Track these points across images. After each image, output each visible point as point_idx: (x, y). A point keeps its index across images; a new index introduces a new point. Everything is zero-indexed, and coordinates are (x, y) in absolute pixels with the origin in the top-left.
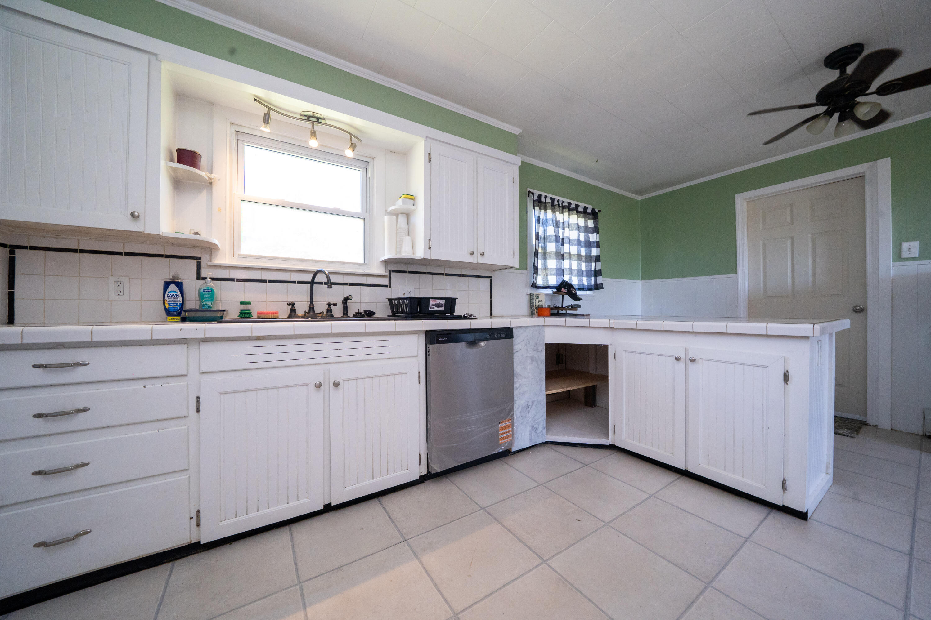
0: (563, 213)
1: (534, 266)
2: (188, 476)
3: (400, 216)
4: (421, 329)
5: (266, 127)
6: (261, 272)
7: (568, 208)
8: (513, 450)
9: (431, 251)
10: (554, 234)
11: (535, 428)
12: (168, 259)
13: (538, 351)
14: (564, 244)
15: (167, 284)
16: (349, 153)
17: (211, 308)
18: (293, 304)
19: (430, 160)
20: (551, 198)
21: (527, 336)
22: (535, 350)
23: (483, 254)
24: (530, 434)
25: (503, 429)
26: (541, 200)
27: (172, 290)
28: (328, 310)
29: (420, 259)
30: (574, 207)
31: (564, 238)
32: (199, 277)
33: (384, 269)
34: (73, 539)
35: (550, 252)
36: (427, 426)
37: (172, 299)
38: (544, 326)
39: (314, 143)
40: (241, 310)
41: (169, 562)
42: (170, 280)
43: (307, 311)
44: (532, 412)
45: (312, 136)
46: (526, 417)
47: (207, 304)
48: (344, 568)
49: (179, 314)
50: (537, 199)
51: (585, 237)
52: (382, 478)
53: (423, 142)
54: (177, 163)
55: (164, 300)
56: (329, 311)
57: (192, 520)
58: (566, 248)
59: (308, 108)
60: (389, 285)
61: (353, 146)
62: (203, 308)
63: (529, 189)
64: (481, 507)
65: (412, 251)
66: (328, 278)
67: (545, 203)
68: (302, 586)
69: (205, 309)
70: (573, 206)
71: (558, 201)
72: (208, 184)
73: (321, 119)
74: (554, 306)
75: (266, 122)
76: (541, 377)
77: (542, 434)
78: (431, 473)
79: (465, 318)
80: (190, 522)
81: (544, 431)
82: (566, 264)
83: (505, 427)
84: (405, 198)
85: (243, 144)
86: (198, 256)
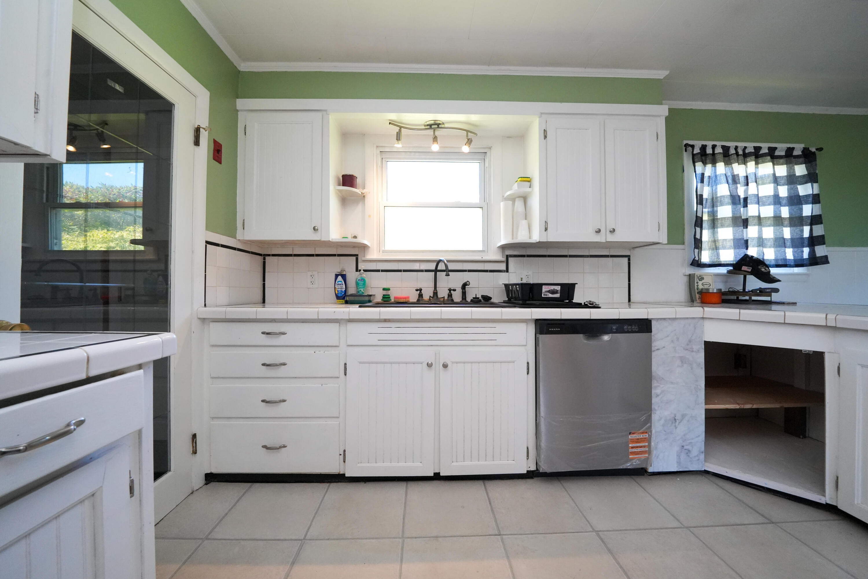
0: (745, 163)
1: (695, 238)
2: (339, 422)
3: (517, 200)
4: (530, 318)
5: (399, 143)
6: (398, 264)
7: (755, 155)
8: (651, 470)
9: (547, 234)
10: (729, 194)
11: (686, 449)
12: (339, 258)
13: (693, 351)
14: (748, 205)
15: (337, 276)
16: (466, 149)
17: (363, 293)
18: (421, 290)
19: (545, 137)
20: (723, 147)
21: (675, 330)
22: (687, 350)
23: (613, 231)
24: (679, 456)
25: (633, 441)
26: (706, 152)
27: (340, 280)
28: (448, 295)
29: (535, 242)
30: (767, 151)
31: (747, 198)
32: (357, 270)
33: (501, 255)
34: (278, 449)
35: (722, 218)
36: (536, 420)
37: (340, 287)
38: (703, 318)
39: (435, 147)
40: (383, 295)
41: (328, 482)
42: (338, 273)
43: (432, 296)
44: (681, 430)
45: (434, 141)
46: (671, 433)
47: (361, 291)
48: (440, 539)
49: (344, 298)
50: (699, 151)
51: (788, 191)
52: (487, 463)
53: (538, 119)
54: (343, 186)
55: (335, 288)
56: (450, 295)
57: (341, 456)
58: (752, 210)
59: (429, 118)
60: (507, 271)
61: (469, 142)
62: (359, 293)
63: (685, 142)
64: (593, 529)
65: (529, 234)
66: (446, 266)
67: (714, 154)
68: (404, 540)
69: (360, 294)
70: (765, 151)
71: (736, 148)
72: (363, 198)
73: (440, 124)
74: (730, 290)
75: (398, 139)
76: (697, 385)
77: (698, 460)
78: (539, 472)
79: (585, 306)
80: (339, 457)
81: (702, 457)
82: (752, 232)
83: (638, 441)
84: (521, 181)
85: (385, 161)
86: (357, 253)
